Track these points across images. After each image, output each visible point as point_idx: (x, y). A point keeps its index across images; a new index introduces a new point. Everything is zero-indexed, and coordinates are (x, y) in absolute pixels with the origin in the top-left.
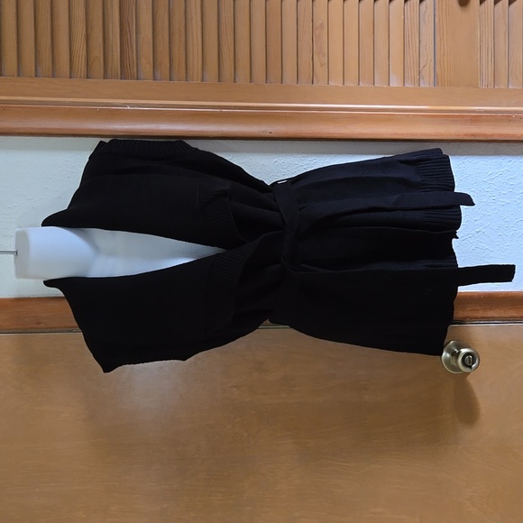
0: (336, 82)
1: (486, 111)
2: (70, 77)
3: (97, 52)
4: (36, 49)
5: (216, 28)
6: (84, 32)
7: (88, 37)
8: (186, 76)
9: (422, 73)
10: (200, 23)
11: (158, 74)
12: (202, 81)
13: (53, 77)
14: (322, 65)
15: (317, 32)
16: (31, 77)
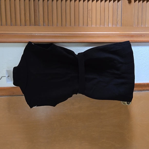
0: (94, 26)
1: (135, 34)
2: (20, 26)
3: (28, 18)
4: (11, 18)
5: (61, 11)
6: (24, 13)
7: (25, 14)
8: (52, 25)
9: (118, 23)
10: (56, 10)
11: (45, 24)
12: (57, 26)
13: (16, 26)
14: (90, 21)
15: (89, 11)
16: (10, 26)
